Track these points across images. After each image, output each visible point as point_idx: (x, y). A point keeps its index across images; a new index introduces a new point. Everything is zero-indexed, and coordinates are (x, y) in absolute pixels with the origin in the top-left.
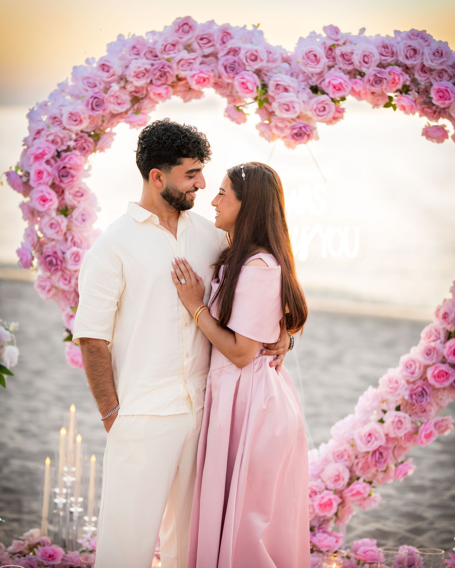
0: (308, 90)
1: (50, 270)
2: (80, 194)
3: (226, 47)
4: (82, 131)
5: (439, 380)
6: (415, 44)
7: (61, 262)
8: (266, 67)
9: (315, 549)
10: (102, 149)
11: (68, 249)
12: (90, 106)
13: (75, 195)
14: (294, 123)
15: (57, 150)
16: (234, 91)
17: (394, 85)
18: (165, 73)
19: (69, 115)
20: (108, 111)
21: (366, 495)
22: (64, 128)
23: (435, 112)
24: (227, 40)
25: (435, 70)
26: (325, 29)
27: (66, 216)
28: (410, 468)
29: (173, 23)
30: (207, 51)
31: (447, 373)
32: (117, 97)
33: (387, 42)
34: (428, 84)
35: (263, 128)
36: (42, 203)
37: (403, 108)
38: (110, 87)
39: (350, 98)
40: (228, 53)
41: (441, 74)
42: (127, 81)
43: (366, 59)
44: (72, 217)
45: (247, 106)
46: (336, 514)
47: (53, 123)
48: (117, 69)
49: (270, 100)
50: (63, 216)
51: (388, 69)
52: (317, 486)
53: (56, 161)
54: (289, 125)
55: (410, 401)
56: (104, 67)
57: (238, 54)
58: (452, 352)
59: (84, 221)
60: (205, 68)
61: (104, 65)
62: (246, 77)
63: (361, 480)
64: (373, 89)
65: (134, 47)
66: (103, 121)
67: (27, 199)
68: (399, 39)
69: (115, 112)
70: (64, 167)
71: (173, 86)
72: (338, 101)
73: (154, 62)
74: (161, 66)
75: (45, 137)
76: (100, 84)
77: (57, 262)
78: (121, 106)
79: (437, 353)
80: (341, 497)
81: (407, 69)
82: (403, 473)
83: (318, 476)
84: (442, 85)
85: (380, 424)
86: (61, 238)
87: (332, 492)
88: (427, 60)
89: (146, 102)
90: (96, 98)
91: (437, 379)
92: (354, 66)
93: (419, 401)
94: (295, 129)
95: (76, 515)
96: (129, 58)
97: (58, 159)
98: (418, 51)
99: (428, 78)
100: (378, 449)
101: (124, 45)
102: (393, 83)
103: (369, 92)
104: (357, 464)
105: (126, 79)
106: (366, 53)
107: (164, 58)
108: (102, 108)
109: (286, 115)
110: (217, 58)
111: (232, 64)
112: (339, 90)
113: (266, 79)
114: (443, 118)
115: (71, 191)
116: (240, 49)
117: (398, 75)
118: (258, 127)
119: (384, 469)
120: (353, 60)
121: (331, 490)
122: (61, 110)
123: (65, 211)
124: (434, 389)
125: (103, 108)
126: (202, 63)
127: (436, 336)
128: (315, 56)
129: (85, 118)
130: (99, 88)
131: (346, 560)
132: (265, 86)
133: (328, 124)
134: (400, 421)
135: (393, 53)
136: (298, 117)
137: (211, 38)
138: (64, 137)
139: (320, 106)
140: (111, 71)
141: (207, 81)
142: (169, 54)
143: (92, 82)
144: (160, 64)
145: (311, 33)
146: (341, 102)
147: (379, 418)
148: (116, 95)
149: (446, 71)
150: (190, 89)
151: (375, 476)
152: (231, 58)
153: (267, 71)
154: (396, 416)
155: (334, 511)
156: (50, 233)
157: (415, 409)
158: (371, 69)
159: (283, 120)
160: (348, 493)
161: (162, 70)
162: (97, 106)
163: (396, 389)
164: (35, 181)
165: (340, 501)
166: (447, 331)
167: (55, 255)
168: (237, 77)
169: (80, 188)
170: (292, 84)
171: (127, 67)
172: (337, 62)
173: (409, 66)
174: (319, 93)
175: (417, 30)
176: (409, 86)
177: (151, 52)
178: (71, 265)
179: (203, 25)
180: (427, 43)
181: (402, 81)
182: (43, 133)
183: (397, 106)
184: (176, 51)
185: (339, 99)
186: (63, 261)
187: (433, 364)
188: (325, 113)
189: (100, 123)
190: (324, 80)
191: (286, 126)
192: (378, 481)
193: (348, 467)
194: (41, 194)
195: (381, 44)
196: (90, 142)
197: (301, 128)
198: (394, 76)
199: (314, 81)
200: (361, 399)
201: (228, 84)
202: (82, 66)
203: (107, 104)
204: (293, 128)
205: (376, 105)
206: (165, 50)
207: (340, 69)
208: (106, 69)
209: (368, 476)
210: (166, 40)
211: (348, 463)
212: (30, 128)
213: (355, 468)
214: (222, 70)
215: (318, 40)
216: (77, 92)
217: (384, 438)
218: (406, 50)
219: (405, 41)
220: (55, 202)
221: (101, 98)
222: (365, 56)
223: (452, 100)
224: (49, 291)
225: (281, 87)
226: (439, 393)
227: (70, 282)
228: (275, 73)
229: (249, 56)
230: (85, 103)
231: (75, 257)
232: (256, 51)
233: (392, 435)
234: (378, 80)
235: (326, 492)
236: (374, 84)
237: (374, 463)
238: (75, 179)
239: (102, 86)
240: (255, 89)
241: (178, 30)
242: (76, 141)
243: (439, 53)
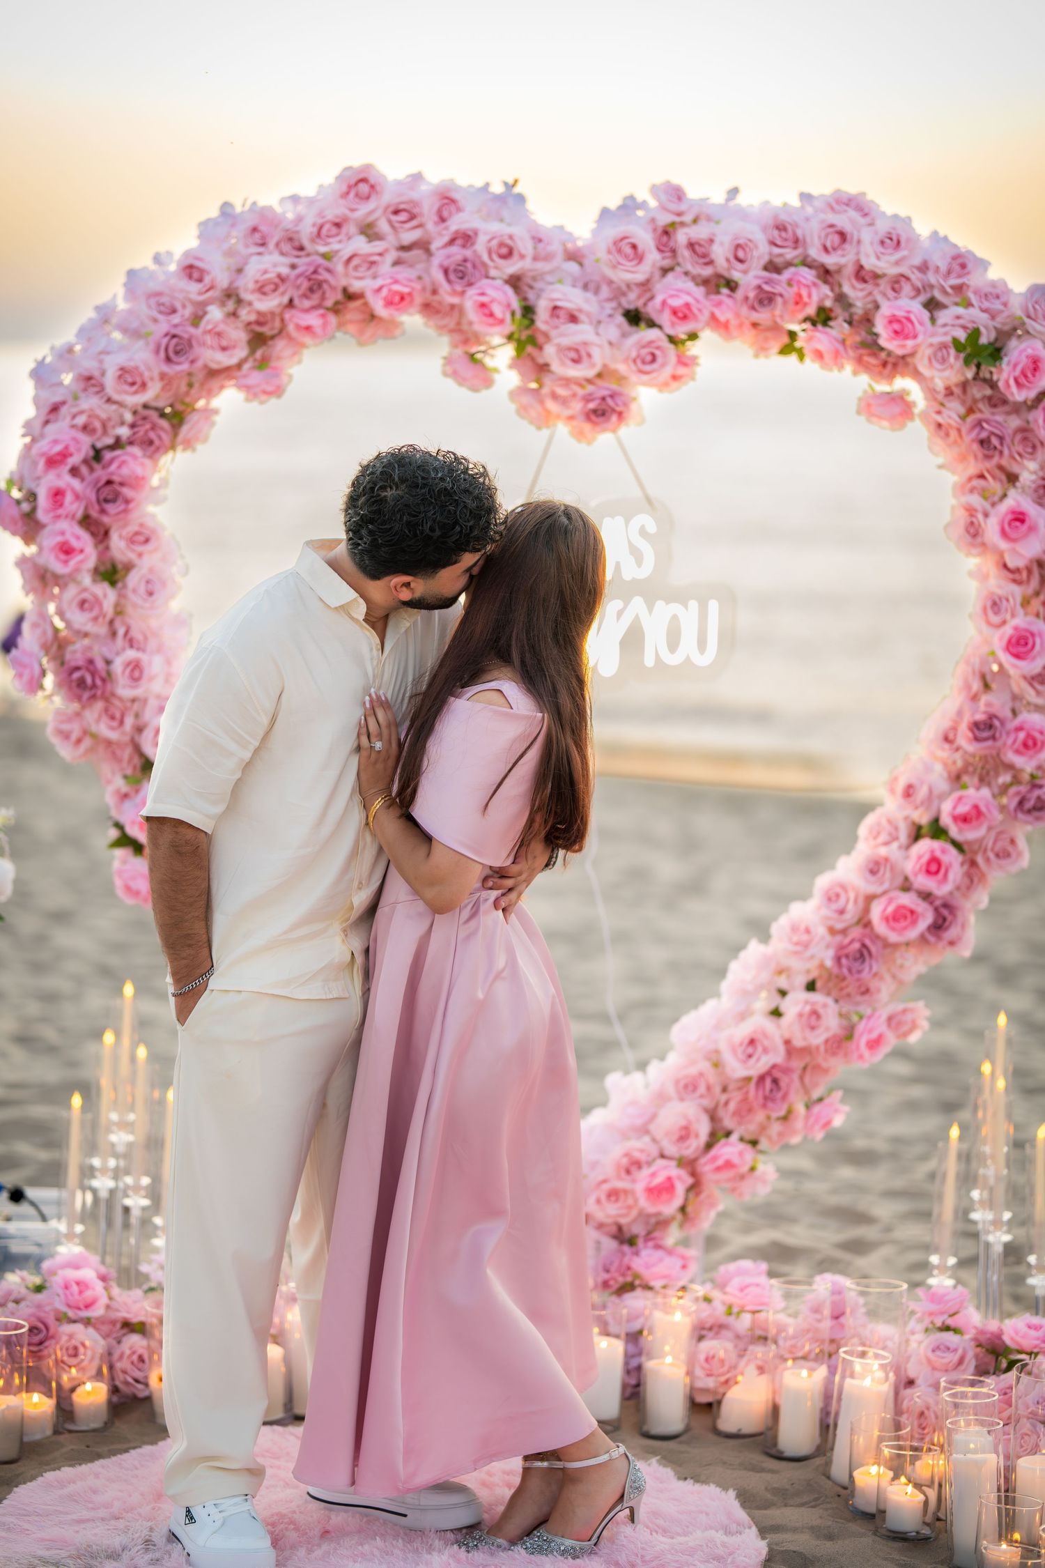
0: (620, 319)
1: (79, 698)
2: (143, 538)
3: (447, 228)
4: (146, 406)
5: (897, 925)
6: (843, 220)
7: (104, 680)
8: (531, 270)
9: (637, 1282)
10: (188, 445)
11: (118, 654)
12: (162, 354)
13: (132, 541)
14: (590, 388)
15: (93, 447)
16: (464, 321)
17: (799, 307)
18: (320, 284)
19: (120, 373)
20: (199, 364)
21: (745, 1169)
22: (109, 400)
23: (884, 364)
24: (451, 214)
25: (884, 275)
26: (654, 190)
27: (113, 583)
28: (836, 1111)
29: (339, 178)
30: (409, 237)
31: (912, 912)
32: (219, 334)
33: (783, 217)
34: (870, 306)
35: (526, 399)
36: (63, 557)
37: (819, 355)
38: (205, 313)
39: (708, 336)
40: (452, 242)
41: (896, 283)
42: (239, 301)
43: (741, 254)
44: (125, 586)
45: (491, 351)
46: (683, 1209)
47: (85, 390)
48: (220, 276)
49: (541, 339)
50: (106, 585)
51: (787, 274)
52: (642, 1151)
53: (92, 470)
54: (580, 392)
55: (836, 971)
56: (192, 271)
57: (473, 244)
58: (924, 868)
59: (151, 594)
60: (404, 273)
61: (191, 267)
62: (490, 291)
63: (734, 1138)
64: (755, 316)
65: (255, 230)
66: (190, 385)
67: (32, 549)
68: (809, 210)
69: (214, 366)
70: (109, 482)
71: (336, 309)
72: (683, 342)
73: (296, 261)
74: (312, 269)
75: (68, 419)
76: (184, 307)
77: (93, 681)
78: (227, 353)
79: (892, 869)
80: (693, 1174)
81: (826, 274)
82: (823, 1121)
83: (644, 1130)
84: (900, 308)
85: (774, 1018)
86: (102, 630)
87: (673, 1163)
88: (867, 256)
89: (280, 345)
90: (174, 336)
91: (892, 923)
92: (715, 267)
93: (854, 970)
94: (592, 400)
95: (135, 1214)
96: (244, 251)
97: (95, 465)
98: (848, 237)
99: (870, 294)
100: (769, 1073)
101: (233, 225)
102: (797, 303)
103: (747, 323)
104: (726, 1103)
105: (237, 295)
106: (741, 241)
107: (317, 253)
108: (187, 359)
109: (574, 372)
110: (428, 252)
111: (459, 265)
112: (685, 318)
113: (531, 295)
114: (903, 375)
115: (124, 533)
116: (476, 233)
117: (808, 286)
118: (514, 395)
119: (782, 1113)
120: (713, 256)
121: (670, 1158)
122: (101, 362)
123: (111, 573)
124: (887, 945)
125: (191, 358)
126: (397, 263)
127: (890, 834)
128: (634, 247)
129: (152, 379)
130: (183, 316)
131: (704, 1305)
132: (529, 311)
133: (660, 391)
134: (815, 1014)
135: (796, 242)
136: (600, 375)
137: (415, 211)
138: (109, 419)
139: (644, 352)
140: (207, 280)
141: (408, 299)
142: (327, 244)
143: (168, 304)
144: (309, 264)
145: (626, 199)
146: (689, 343)
147: (772, 1006)
148: (217, 329)
149: (908, 279)
150: (373, 317)
151: (763, 1128)
152: (457, 252)
153: (534, 279)
154: (807, 1002)
155: (678, 1201)
156: (80, 620)
157: (847, 986)
158: (752, 273)
159: (567, 381)
160: (705, 1164)
161: (314, 276)
162: (177, 353)
163: (806, 946)
164: (47, 511)
165: (690, 1181)
166: (914, 823)
167: (91, 667)
168: (471, 292)
169: (142, 525)
170: (585, 307)
171: (240, 271)
172: (680, 260)
173: (831, 268)
174: (643, 325)
175: (846, 193)
176: (831, 310)
177: (291, 239)
178: (124, 687)
179: (399, 183)
180: (867, 220)
181: (815, 298)
182: (64, 410)
183: (806, 351)
184: (342, 237)
185: (683, 337)
186: (108, 678)
187: (885, 893)
188: (655, 366)
189: (183, 388)
190: (652, 298)
191: (574, 395)
192: (770, 1138)
193: (706, 1111)
194: (59, 539)
195: (771, 222)
196: (162, 429)
197: (603, 399)
198: (799, 288)
199: (632, 300)
200: (735, 968)
201: (453, 307)
202: (145, 269)
203: (197, 350)
204: (587, 399)
205: (761, 350)
206: (319, 234)
207: (686, 273)
208: (196, 275)
209: (750, 1128)
210: (320, 214)
211: (707, 1102)
212: (36, 401)
213: (721, 1113)
214: (439, 276)
215: (640, 213)
216: (135, 325)
217: (782, 1049)
218: (823, 234)
219: (822, 216)
220: (89, 555)
221: (186, 336)
222: (738, 246)
223: (920, 339)
224: (79, 741)
225: (562, 313)
226: (898, 954)
227: (122, 723)
228: (551, 283)
229: (496, 248)
230: (152, 346)
231: (132, 671)
232: (511, 237)
233: (798, 1043)
234: (765, 299)
235: (661, 1163)
236: (756, 305)
237: (761, 1100)
238: (131, 506)
239: (188, 312)
240: (508, 317)
241: (348, 193)
242: (133, 426)
243: (893, 241)
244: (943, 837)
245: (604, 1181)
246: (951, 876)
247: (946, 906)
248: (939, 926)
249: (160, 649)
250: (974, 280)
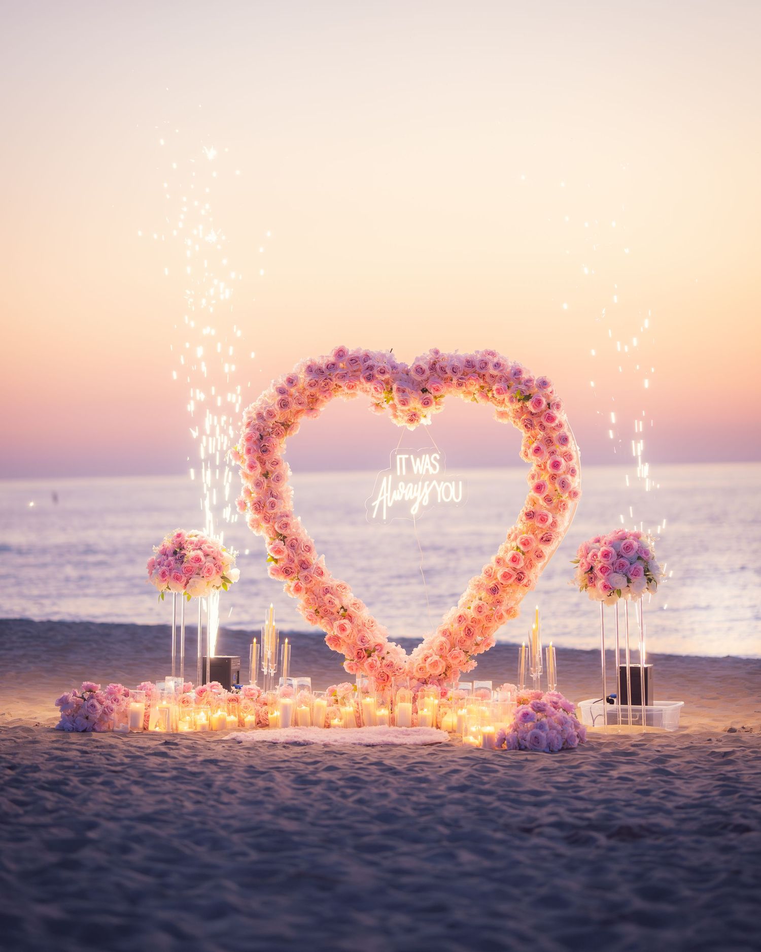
0: (420, 391)
2: (276, 463)
3: (366, 365)
4: (276, 422)
5: (505, 579)
6: (486, 359)
10: (291, 434)
11: (268, 500)
13: (273, 464)
14: (409, 412)
15: (260, 435)
18: (328, 384)
19: (268, 412)
20: (293, 409)
22: (265, 421)
24: (367, 360)
25: (497, 375)
26: (431, 351)
27: (266, 478)
29: (334, 351)
30: (356, 368)
31: (509, 574)
33: (470, 358)
36: (251, 469)
40: (367, 369)
42: (305, 389)
43: (455, 371)
44: (270, 478)
45: (383, 403)
47: (258, 418)
49: (394, 398)
51: (469, 376)
52: (428, 653)
53: (259, 442)
54: (406, 414)
56: (290, 380)
57: (373, 369)
58: (511, 559)
59: (278, 481)
60: (352, 379)
61: (290, 378)
62: (377, 384)
63: (457, 648)
65: (309, 367)
66: (291, 416)
68: (478, 356)
69: (298, 409)
70: (264, 445)
71: (335, 391)
73: (321, 376)
74: (324, 378)
75: (253, 427)
76: (287, 391)
77: (260, 508)
78: (302, 405)
79: (504, 561)
80: (446, 661)
83: (430, 648)
85: (468, 609)
86: (263, 492)
87: (438, 657)
88: (492, 370)
89: (317, 403)
90: (283, 400)
92: (448, 374)
93: (492, 593)
97: (261, 441)
98: (487, 364)
99: (494, 381)
100: (466, 626)
104: (456, 639)
105: (303, 387)
106: (454, 366)
107: (327, 373)
108: (288, 407)
109: (404, 408)
110: (361, 372)
111: (368, 376)
112: (438, 390)
115: (270, 462)
116: (374, 366)
120: (447, 371)
121: (438, 655)
122: (263, 409)
123: (266, 474)
124: (503, 585)
126: (352, 376)
128: (421, 368)
129: (277, 414)
130: (287, 394)
132: (392, 389)
134: (480, 607)
135: (473, 366)
137: (357, 359)
138: (265, 426)
139: (425, 401)
140: (294, 383)
142: (330, 371)
143: (282, 391)
145: (422, 354)
146: (441, 398)
147: (468, 606)
148: (297, 398)
152: (368, 372)
154: (478, 604)
155: (440, 669)
158: (458, 376)
159: (402, 411)
160: (449, 657)
161: (325, 381)
162: (284, 406)
165: (444, 663)
167: (259, 503)
168: (372, 384)
169: (275, 459)
172: (437, 372)
175: (489, 350)
176: (483, 386)
177: (319, 370)
178: (269, 509)
179: (353, 352)
180: (495, 359)
182: (251, 424)
184: (335, 368)
185: (438, 396)
186: (264, 507)
188: (429, 405)
189: (289, 417)
190: (428, 384)
193: (449, 640)
194: (250, 463)
195: (466, 360)
196: (282, 429)
197: (412, 416)
198: (472, 380)
199: (423, 385)
203: (290, 404)
204: (408, 416)
206: (328, 368)
207: (440, 377)
208: (291, 382)
210: (328, 360)
211: (448, 637)
213: (455, 641)
214: (362, 380)
217: (471, 620)
218: (480, 363)
219: (481, 358)
220: (259, 469)
221: (286, 400)
222: (453, 368)
225: (400, 390)
226: (507, 589)
227: (269, 521)
228: (398, 381)
229: (379, 371)
232: (384, 367)
233: (476, 617)
234: (460, 383)
236: (457, 385)
237: (465, 636)
238: (272, 453)
240: (383, 391)
241: (336, 355)
242: (272, 428)
243: (497, 365)
244: (519, 550)
245: (419, 664)
246: (520, 562)
247: (522, 573)
248: (520, 580)
249: (282, 498)
250: (525, 376)
